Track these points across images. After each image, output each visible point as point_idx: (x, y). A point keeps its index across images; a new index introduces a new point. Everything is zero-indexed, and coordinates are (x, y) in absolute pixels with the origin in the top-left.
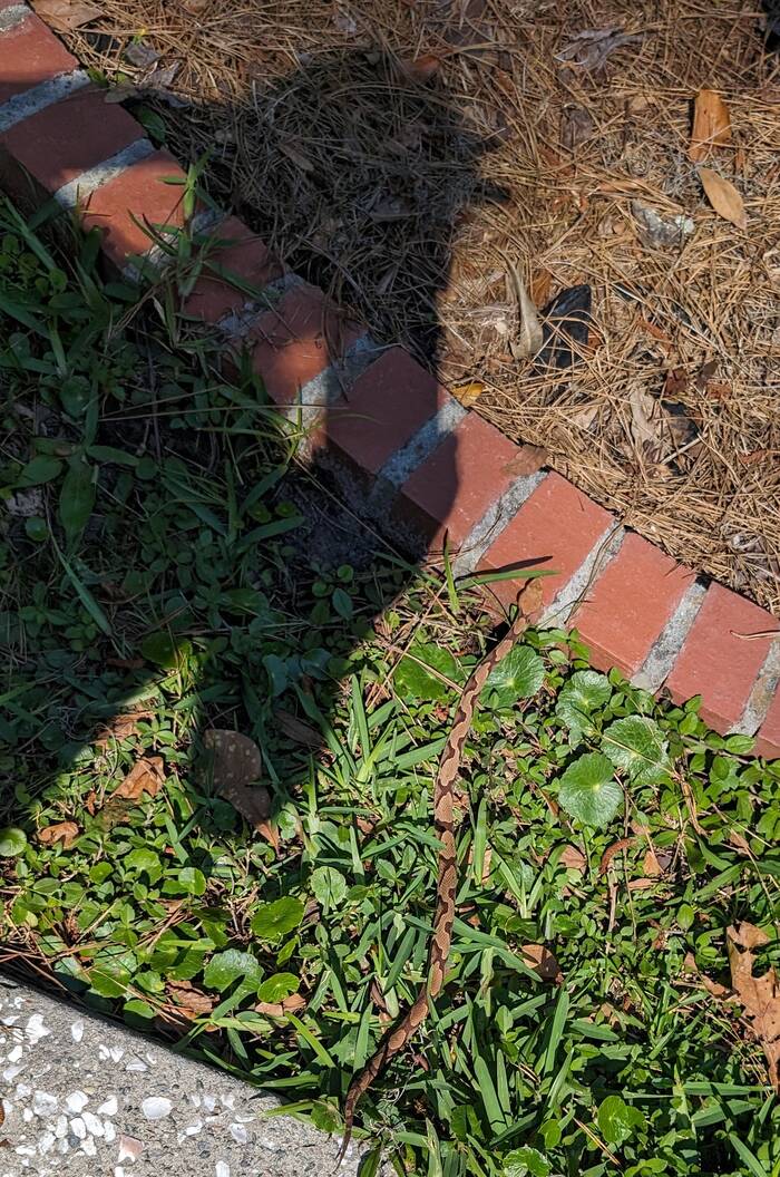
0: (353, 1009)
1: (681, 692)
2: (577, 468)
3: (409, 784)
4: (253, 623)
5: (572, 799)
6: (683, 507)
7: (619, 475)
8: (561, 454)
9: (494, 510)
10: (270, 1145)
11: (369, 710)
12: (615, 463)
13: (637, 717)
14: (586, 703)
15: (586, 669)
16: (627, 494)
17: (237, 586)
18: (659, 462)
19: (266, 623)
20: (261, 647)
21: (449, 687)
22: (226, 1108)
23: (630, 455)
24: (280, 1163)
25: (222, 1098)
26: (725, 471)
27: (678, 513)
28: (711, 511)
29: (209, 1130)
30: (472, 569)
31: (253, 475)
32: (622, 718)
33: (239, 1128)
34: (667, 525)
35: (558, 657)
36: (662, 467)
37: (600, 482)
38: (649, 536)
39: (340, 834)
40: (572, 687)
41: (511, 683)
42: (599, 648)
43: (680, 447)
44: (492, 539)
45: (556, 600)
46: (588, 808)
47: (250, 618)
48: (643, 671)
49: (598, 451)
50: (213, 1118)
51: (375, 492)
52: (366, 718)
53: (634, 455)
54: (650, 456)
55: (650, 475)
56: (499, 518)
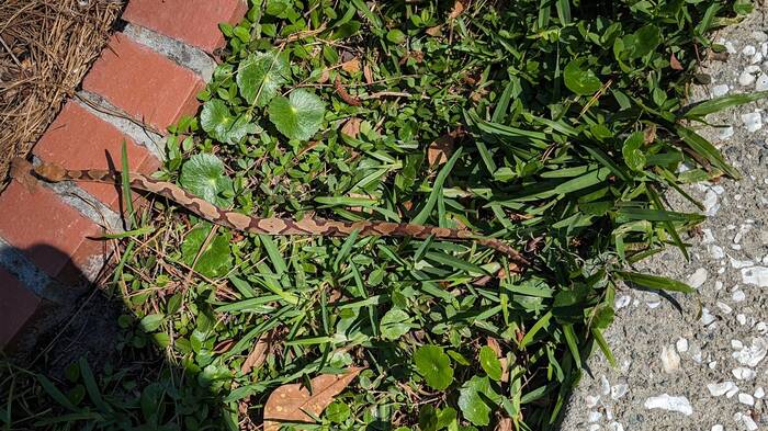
0: (497, 300)
1: (216, 41)
2: (27, 133)
3: (299, 262)
4: (171, 396)
5: (305, 130)
6: (57, 47)
7: (32, 100)
8: (16, 147)
9: (68, 199)
10: (627, 364)
11: (239, 297)
12: (21, 104)
13: (237, 77)
14: (226, 120)
15: (199, 120)
16: (48, 93)
17: (140, 411)
18: (20, 68)
19: (170, 385)
20: (191, 389)
21: (217, 231)
22: (599, 402)
23: (14, 92)
24: (643, 355)
25: (590, 406)
26: (26, 14)
27: (62, 52)
28: (59, 26)
29: (619, 416)
30: (118, 216)
31: (43, 401)
32: (238, 89)
33: (616, 391)
34: (72, 60)
35: (188, 144)
36: (24, 66)
37: (38, 115)
38: (82, 74)
39: (348, 317)
40: (215, 132)
41: (212, 182)
42: (183, 108)
43: (5, 51)
44: (93, 200)
45: (144, 145)
46: (312, 116)
47: (168, 398)
48: (200, 73)
49: (12, 118)
50: (608, 413)
51: (55, 299)
52: (246, 299)
53: (14, 88)
54: (15, 75)
55: (32, 75)
56: (74, 194)
